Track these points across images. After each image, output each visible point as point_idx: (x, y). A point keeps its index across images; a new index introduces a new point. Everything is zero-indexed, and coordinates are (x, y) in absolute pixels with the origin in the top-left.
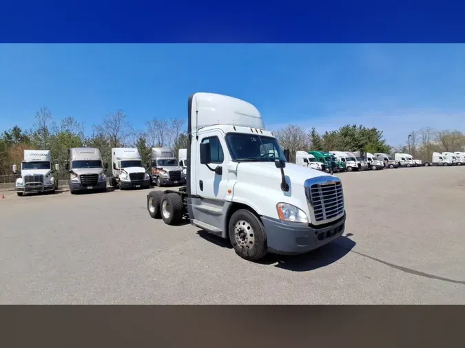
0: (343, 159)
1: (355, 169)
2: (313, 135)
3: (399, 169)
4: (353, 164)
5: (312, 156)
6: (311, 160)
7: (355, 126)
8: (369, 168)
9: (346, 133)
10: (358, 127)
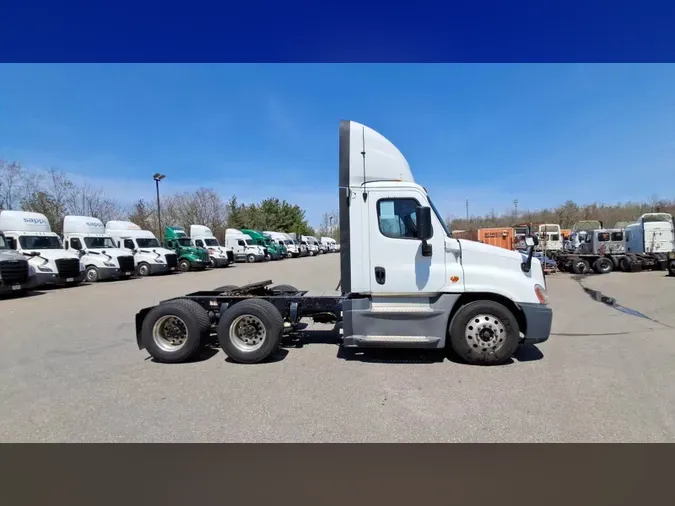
0: (281, 243)
1: (295, 256)
2: (234, 208)
3: (329, 255)
4: (292, 248)
5: (248, 237)
6: (249, 242)
7: (277, 201)
8: (307, 254)
9: (270, 207)
10: (281, 201)
